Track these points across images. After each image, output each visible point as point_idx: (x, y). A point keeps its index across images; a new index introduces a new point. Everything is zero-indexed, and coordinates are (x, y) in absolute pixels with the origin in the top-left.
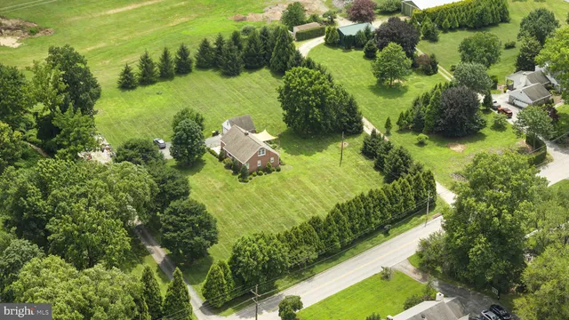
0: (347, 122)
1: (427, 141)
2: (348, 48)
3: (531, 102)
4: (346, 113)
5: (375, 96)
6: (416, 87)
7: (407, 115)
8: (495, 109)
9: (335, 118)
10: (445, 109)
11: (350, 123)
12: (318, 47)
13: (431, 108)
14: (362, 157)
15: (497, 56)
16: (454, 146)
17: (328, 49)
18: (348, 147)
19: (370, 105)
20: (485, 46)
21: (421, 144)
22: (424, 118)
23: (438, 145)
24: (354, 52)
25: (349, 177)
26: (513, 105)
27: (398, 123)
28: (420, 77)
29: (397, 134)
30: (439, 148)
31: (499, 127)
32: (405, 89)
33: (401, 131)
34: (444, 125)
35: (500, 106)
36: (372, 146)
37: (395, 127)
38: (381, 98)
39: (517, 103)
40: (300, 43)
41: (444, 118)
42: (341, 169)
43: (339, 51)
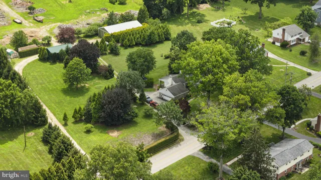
0: (34, 117)
1: (93, 129)
2: (54, 62)
3: (173, 97)
4: (32, 111)
5: (64, 96)
6: (96, 88)
7: (79, 111)
8: (148, 102)
9: (23, 114)
10: (105, 105)
11: (36, 118)
12: (34, 62)
13: (95, 105)
14: (42, 144)
15: (153, 64)
16: (112, 132)
17: (40, 63)
18: (34, 136)
19: (59, 103)
20: (143, 58)
21: (88, 132)
22: (92, 112)
23: (101, 132)
24: (58, 65)
25: (28, 161)
26: (162, 99)
27: (73, 117)
28: (100, 81)
29: (72, 125)
30: (101, 134)
31: (148, 116)
32: (88, 90)
33: (76, 122)
34: (104, 117)
35: (152, 101)
36: (48, 135)
37: (71, 120)
38: (68, 97)
39: (165, 98)
40: (21, 59)
41: (104, 112)
42: (23, 154)
43: (48, 64)
